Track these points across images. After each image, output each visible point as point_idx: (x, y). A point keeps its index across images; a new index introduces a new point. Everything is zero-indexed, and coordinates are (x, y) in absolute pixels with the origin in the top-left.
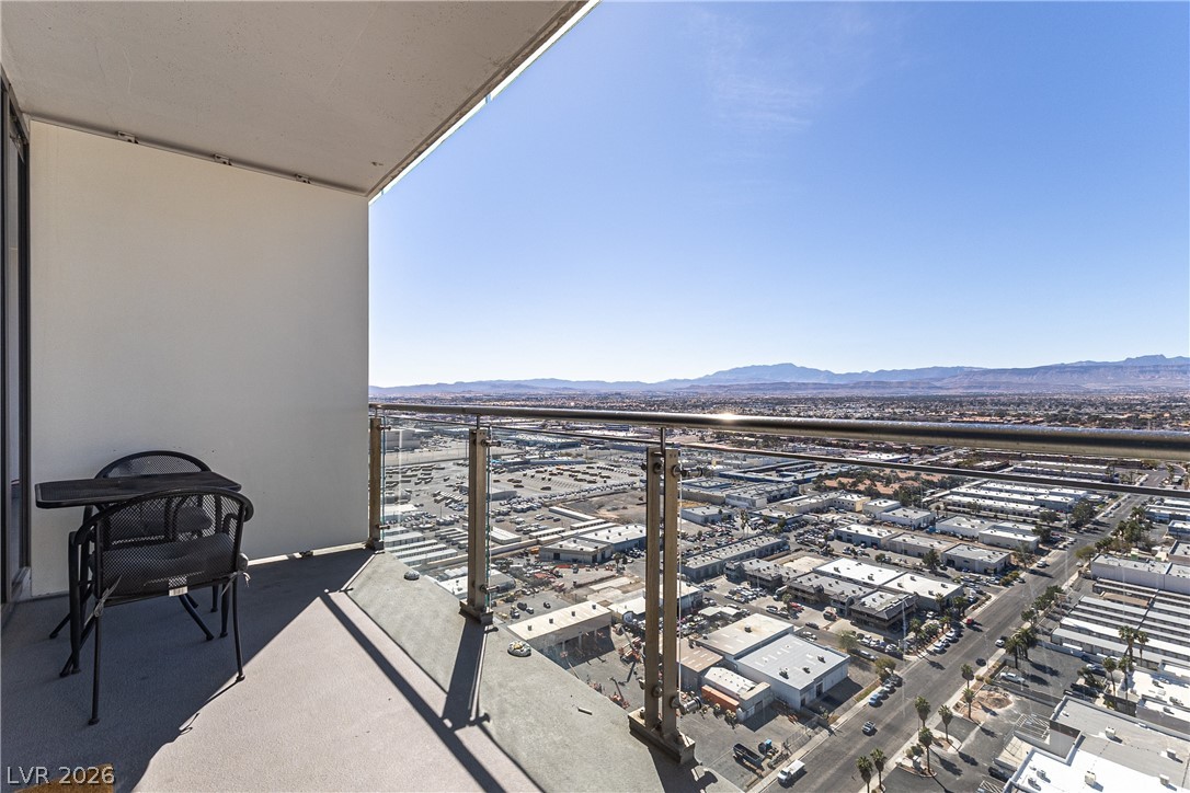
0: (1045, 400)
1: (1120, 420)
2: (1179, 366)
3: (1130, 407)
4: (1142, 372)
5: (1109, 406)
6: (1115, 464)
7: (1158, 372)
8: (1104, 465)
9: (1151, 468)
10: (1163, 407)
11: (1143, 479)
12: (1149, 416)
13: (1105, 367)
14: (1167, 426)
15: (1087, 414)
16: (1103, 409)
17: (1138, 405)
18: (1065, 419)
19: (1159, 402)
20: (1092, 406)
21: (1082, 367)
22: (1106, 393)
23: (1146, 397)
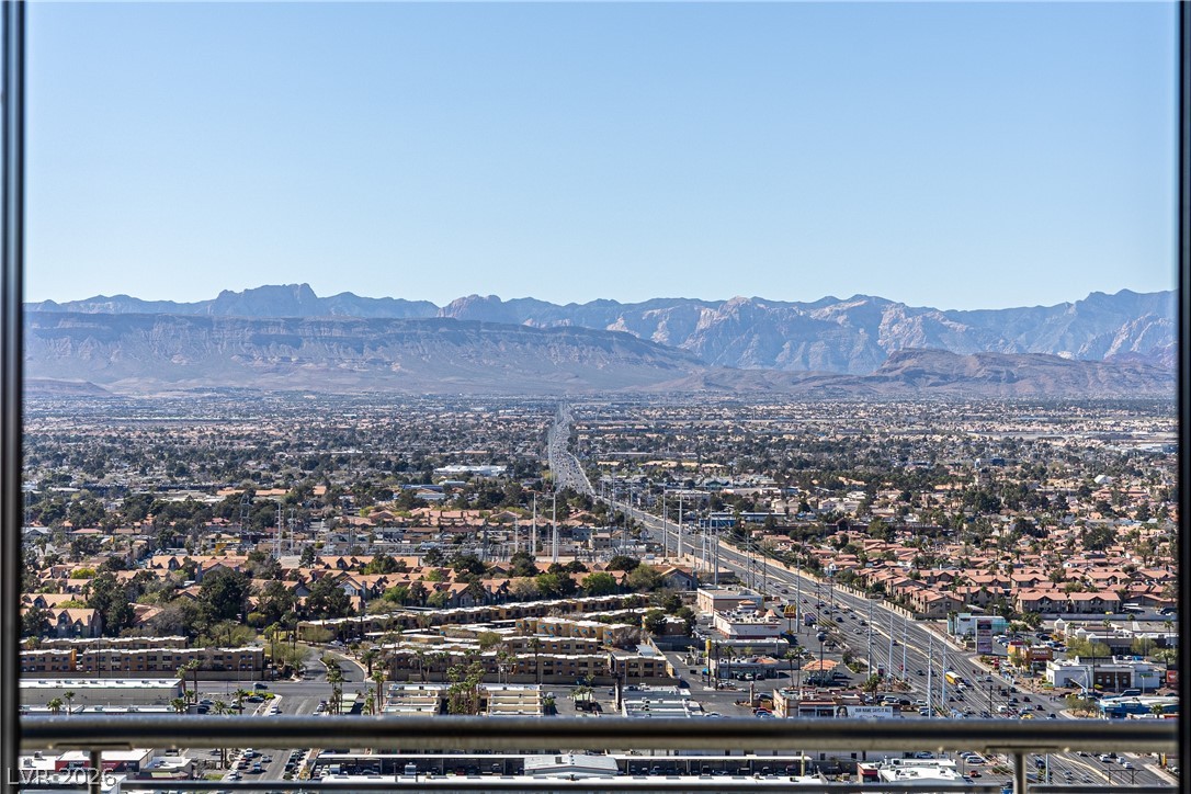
1: (206, 512)
2: (347, 326)
3: (228, 462)
4: (261, 342)
5: (180, 460)
6: (197, 674)
7: (296, 343)
8: (169, 672)
9: (286, 674)
10: (312, 464)
11: (268, 713)
12: (278, 495)
13: (166, 319)
14: (321, 527)
15: (121, 490)
16: (160, 473)
17: (249, 455)
18: (59, 513)
19: (301, 446)
20: (132, 459)
21: (102, 318)
22: (170, 415)
23: (270, 429)
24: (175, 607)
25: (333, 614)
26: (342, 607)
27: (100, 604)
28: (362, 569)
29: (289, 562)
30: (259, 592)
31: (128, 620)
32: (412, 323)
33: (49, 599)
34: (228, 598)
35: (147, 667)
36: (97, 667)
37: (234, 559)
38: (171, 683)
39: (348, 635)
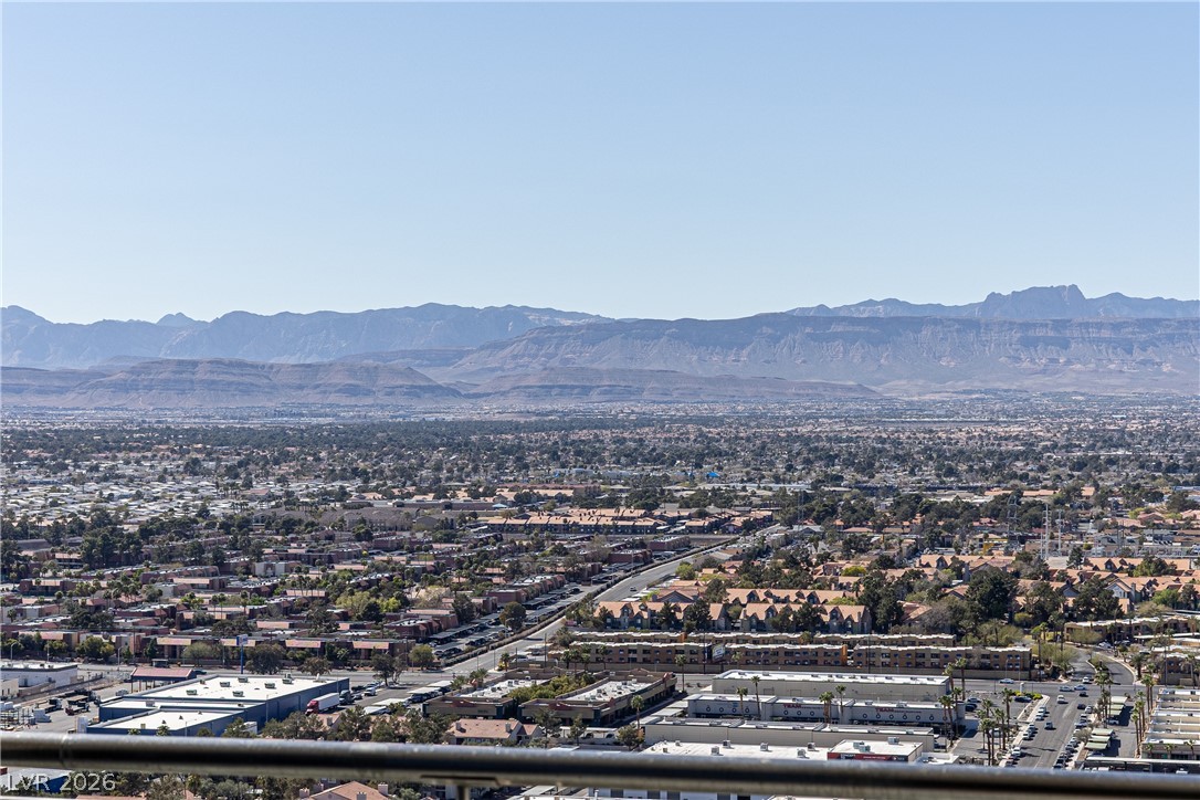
0: (776, 439)
1: (974, 512)
2: (1116, 327)
3: (998, 464)
4: (1028, 343)
5: (947, 461)
6: (964, 672)
7: (1065, 345)
8: (937, 669)
9: (1054, 675)
10: (1080, 465)
11: (1036, 712)
12: (1046, 495)
13: (936, 322)
14: (1089, 528)
15: (890, 490)
16: (929, 473)
17: (1017, 456)
18: (831, 512)
19: (1069, 447)
20: (901, 459)
21: (873, 321)
22: (939, 416)
23: (1038, 430)
24: (942, 606)
25: (1101, 615)
26: (1109, 609)
27: (870, 601)
28: (1131, 571)
29: (1057, 563)
30: (1026, 593)
31: (897, 618)
32: (1184, 323)
33: (822, 595)
34: (995, 598)
35: (915, 664)
36: (868, 663)
37: (1001, 559)
38: (939, 681)
39: (1115, 637)
